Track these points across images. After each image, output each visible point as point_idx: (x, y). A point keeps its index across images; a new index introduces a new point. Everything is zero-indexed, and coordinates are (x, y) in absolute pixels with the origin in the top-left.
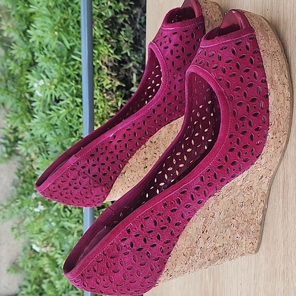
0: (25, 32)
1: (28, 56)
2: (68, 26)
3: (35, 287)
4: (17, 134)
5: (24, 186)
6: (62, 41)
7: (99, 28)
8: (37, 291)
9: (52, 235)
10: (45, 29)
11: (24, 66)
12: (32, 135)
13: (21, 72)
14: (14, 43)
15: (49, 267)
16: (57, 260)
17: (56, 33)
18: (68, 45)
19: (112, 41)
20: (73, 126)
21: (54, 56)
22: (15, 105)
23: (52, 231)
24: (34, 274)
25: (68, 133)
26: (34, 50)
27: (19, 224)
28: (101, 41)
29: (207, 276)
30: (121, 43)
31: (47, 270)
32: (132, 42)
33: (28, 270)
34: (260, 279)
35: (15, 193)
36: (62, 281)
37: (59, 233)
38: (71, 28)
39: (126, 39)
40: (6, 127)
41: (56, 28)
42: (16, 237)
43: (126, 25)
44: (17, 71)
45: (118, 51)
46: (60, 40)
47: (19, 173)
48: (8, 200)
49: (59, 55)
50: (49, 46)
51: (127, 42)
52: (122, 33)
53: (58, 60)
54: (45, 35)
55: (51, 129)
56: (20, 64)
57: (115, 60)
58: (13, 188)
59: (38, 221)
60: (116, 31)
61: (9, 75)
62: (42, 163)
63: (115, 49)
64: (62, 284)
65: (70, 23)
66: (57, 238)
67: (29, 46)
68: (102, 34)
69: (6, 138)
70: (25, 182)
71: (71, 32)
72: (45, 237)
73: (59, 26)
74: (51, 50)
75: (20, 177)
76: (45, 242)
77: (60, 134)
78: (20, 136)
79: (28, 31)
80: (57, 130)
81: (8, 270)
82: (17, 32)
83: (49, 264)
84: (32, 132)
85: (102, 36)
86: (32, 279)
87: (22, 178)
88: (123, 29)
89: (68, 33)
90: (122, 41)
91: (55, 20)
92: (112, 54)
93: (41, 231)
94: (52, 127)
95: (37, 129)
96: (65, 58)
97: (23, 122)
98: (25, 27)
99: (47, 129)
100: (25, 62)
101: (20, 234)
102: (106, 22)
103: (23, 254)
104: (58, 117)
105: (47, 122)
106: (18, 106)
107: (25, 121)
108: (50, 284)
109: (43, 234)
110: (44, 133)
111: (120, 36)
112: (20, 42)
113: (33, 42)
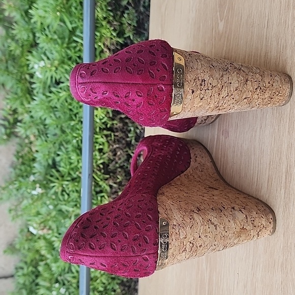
0: (26, 12)
1: (29, 37)
2: (70, 7)
3: (31, 269)
4: (16, 116)
5: (23, 168)
6: (64, 22)
7: (102, 9)
8: (33, 272)
9: (49, 218)
10: (47, 9)
11: (25, 47)
12: (32, 117)
13: (22, 53)
14: (16, 22)
15: (46, 250)
16: (54, 243)
17: (58, 14)
18: (70, 26)
19: (115, 23)
20: (73, 109)
21: (56, 37)
22: (15, 87)
23: (49, 214)
24: (31, 256)
25: (68, 116)
26: (35, 30)
27: (16, 206)
28: (104, 23)
29: (204, 264)
30: (124, 26)
31: (43, 252)
32: (136, 25)
33: (25, 252)
34: (258, 269)
35: (13, 175)
36: (58, 264)
37: (57, 216)
38: (73, 9)
39: (130, 22)
40: (5, 109)
41: (58, 8)
42: (13, 219)
43: (130, 8)
44: (18, 52)
45: (120, 34)
46: (62, 20)
47: (18, 155)
48: (6, 181)
49: (61, 36)
50: (50, 27)
51: (130, 25)
52: (126, 15)
53: (59, 41)
54: (47, 15)
55: (51, 112)
56: (21, 45)
57: (118, 43)
58: (12, 170)
59: (35, 204)
60: (119, 13)
61: (10, 55)
62: (40, 145)
63: (117, 32)
64: (58, 267)
65: (72, 3)
66: (54, 221)
67: (31, 27)
68: (104, 16)
69: (5, 119)
70: (23, 164)
71: (73, 13)
72: (42, 220)
73: (61, 7)
74: (52, 30)
75: (18, 159)
76: (42, 225)
77: (60, 117)
78: (20, 118)
79: (30, 11)
80: (56, 113)
81: (5, 252)
82: (19, 11)
83: (46, 247)
84: (32, 114)
85: (105, 18)
86: (28, 260)
87: (21, 160)
88: (127, 12)
89: (70, 14)
90: (124, 24)
91: (58, 1)
92: (114, 37)
93: (38, 214)
94: (51, 110)
95: (36, 111)
96: (67, 40)
97: (22, 104)
98: (27, 7)
99: (47, 111)
100: (26, 43)
101: (17, 216)
102: (109, 4)
103: (20, 236)
104: (58, 100)
105: (47, 104)
106: (18, 87)
107: (25, 103)
108: (46, 266)
109: (40, 216)
110: (43, 115)
111: (124, 19)
112: (22, 23)
113: (35, 23)
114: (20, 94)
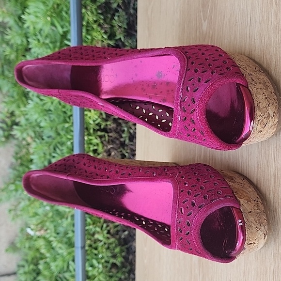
0: (20, 18)
1: (22, 41)
2: (61, 12)
3: (32, 267)
4: (13, 118)
5: (21, 169)
6: (55, 27)
7: (92, 13)
8: (34, 270)
9: (46, 219)
10: (39, 15)
11: (19, 52)
12: (27, 120)
13: (17, 57)
14: (10, 28)
15: (45, 248)
16: (52, 243)
17: (49, 19)
18: (61, 30)
19: (106, 26)
20: (67, 112)
21: (47, 41)
22: (11, 90)
23: (46, 215)
24: (31, 254)
25: (62, 118)
26: (29, 35)
27: (16, 206)
28: (95, 26)
29: (197, 270)
30: (115, 28)
31: (43, 251)
32: (126, 28)
33: (26, 250)
34: (250, 277)
35: (12, 176)
36: (56, 263)
37: (54, 216)
38: (64, 14)
39: (120, 24)
40: (3, 112)
41: (49, 13)
42: (13, 219)
43: (120, 10)
44: (13, 56)
45: (111, 36)
46: (53, 24)
47: (17, 156)
48: (5, 183)
49: (53, 40)
50: (42, 32)
51: (120, 27)
52: (116, 18)
53: (51, 45)
54: (38, 20)
55: (45, 115)
56: (15, 49)
57: (109, 45)
58: (11, 171)
59: (32, 205)
60: (109, 16)
61: (5, 60)
62: (35, 148)
63: (108, 34)
64: (57, 266)
65: (62, 8)
66: (52, 222)
67: (24, 32)
68: (95, 19)
69: (4, 122)
70: (22, 165)
71: (64, 17)
72: (39, 221)
73: (51, 12)
74: (44, 34)
75: (17, 160)
76: (40, 226)
77: (54, 119)
78: (17, 120)
79: (23, 16)
80: (51, 116)
81: (7, 250)
82: (12, 17)
83: (46, 246)
84: (27, 117)
85: (95, 22)
86: (29, 258)
87: (19, 161)
88: (117, 14)
89: (62, 18)
90: (115, 26)
91: (48, 6)
92: (105, 39)
93: (36, 214)
94: (45, 113)
95: (31, 115)
96: (58, 44)
97: (19, 107)
98: (20, 12)
99: (41, 114)
100: (20, 47)
101: (17, 216)
102: (99, 7)
103: (20, 235)
104: (52, 103)
105: (41, 107)
106: (14, 91)
107: (22, 106)
108: (46, 265)
109: (38, 217)
110: (38, 118)
111: (114, 21)
112: (16, 28)
113: (28, 27)
114: (16, 97)
